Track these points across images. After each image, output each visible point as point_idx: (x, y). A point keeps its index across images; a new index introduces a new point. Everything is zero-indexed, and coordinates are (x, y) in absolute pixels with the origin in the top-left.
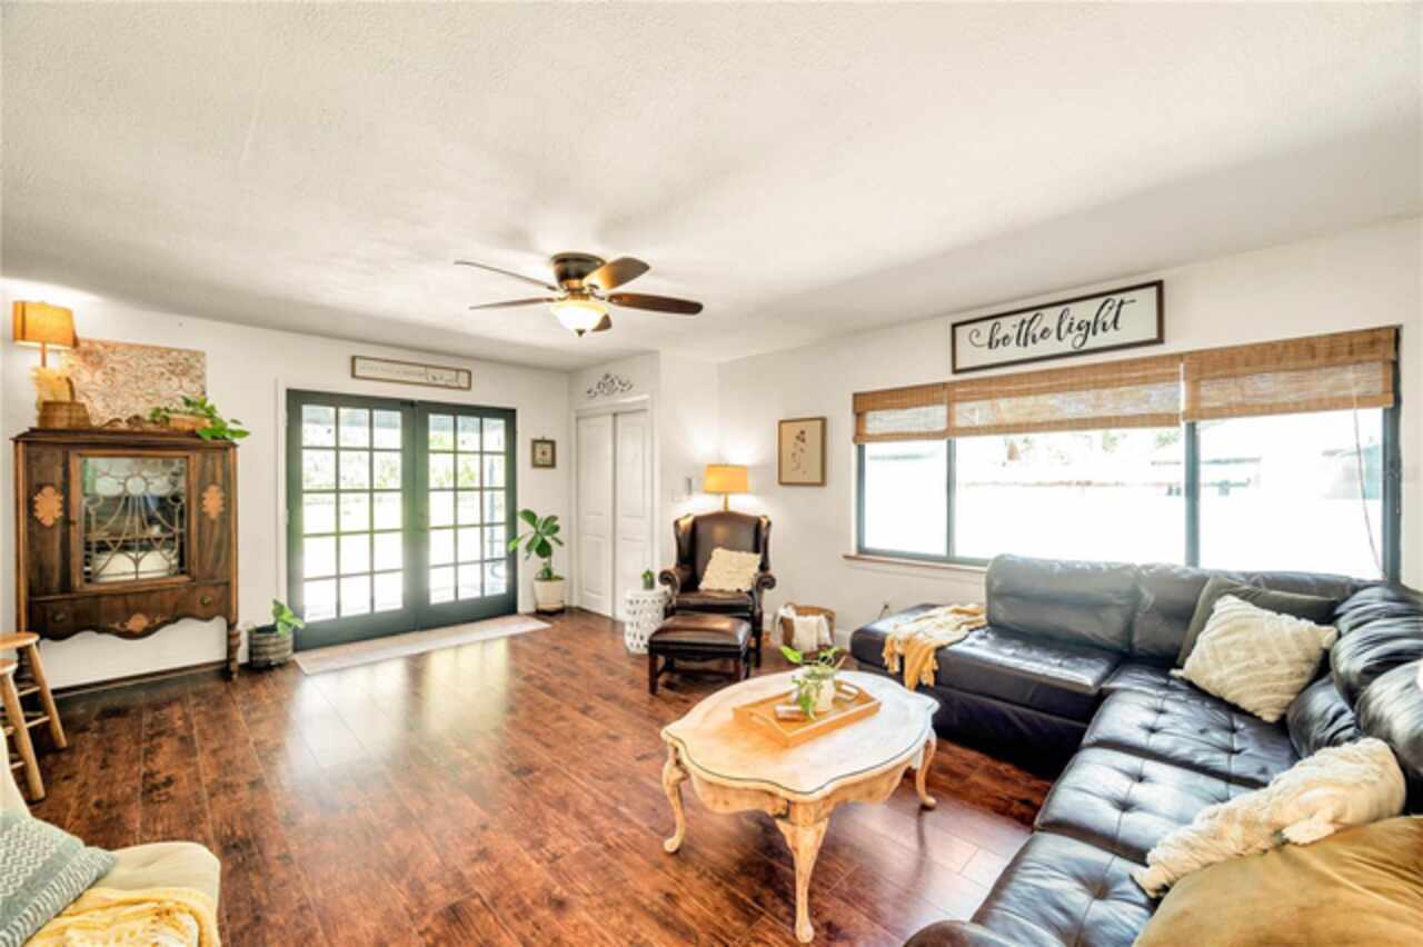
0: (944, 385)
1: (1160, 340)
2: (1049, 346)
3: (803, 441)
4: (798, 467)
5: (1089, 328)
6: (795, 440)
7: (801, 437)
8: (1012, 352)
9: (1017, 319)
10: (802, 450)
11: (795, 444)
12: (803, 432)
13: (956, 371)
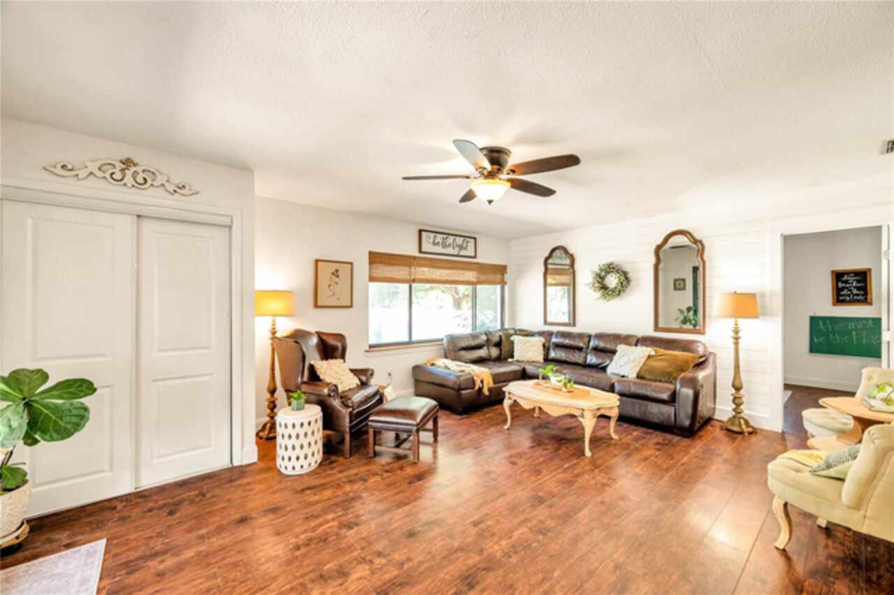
0: (414, 258)
1: (475, 257)
2: (449, 251)
3: (337, 276)
4: (334, 294)
5: (461, 247)
6: (331, 275)
7: (336, 273)
8: (439, 249)
9: (442, 236)
10: (337, 283)
11: (331, 278)
12: (337, 271)
13: (420, 251)
